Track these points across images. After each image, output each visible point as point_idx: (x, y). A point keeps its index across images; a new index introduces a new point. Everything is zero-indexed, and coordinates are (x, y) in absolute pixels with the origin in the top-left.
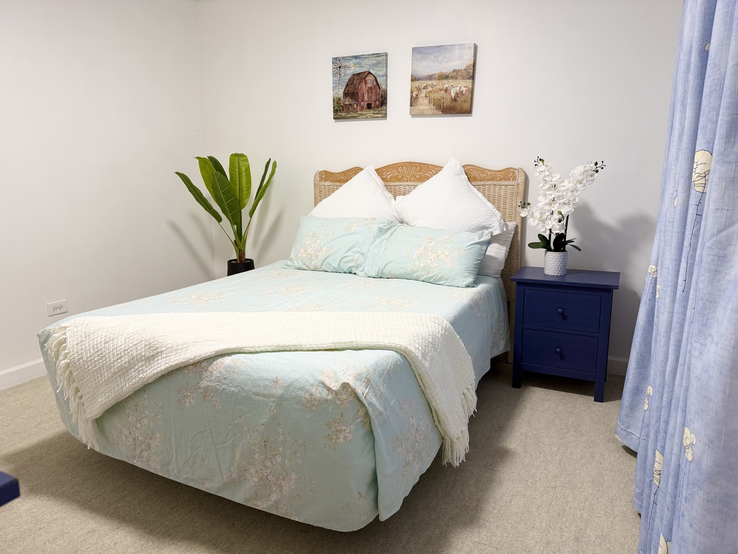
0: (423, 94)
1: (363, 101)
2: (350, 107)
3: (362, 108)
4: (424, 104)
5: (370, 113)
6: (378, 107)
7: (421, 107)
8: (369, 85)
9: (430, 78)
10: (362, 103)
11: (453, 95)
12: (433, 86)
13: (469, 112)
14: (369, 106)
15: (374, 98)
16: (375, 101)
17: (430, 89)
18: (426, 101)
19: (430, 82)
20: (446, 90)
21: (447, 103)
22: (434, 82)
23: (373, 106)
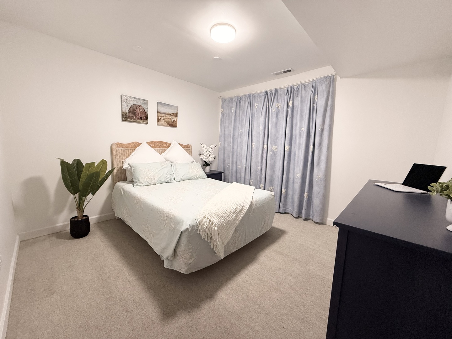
0: (162, 118)
1: (138, 116)
2: (132, 117)
3: (138, 119)
4: (162, 122)
5: (142, 121)
6: (145, 119)
7: (162, 123)
8: (141, 110)
9: (165, 114)
10: (138, 117)
11: (172, 121)
12: (166, 116)
13: (176, 127)
14: (141, 119)
15: (143, 116)
16: (144, 117)
17: (165, 117)
18: (164, 121)
19: (165, 115)
20: (170, 119)
21: (171, 123)
22: (166, 115)
23: (143, 119)
